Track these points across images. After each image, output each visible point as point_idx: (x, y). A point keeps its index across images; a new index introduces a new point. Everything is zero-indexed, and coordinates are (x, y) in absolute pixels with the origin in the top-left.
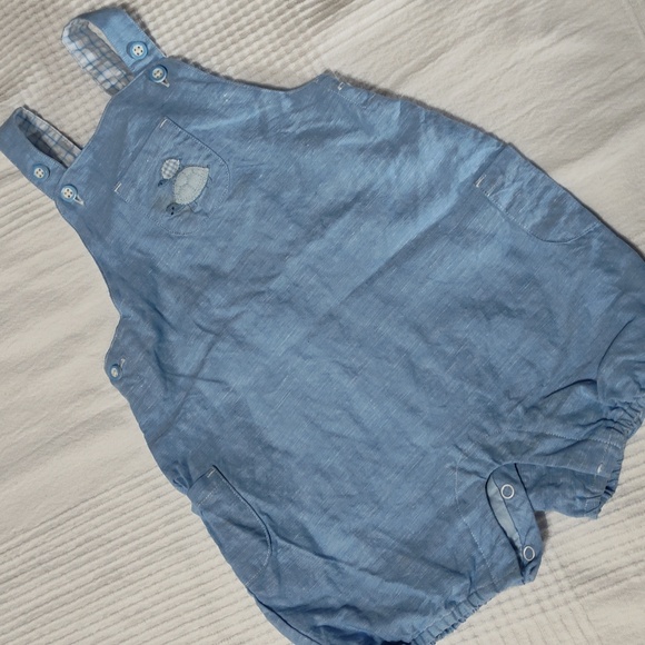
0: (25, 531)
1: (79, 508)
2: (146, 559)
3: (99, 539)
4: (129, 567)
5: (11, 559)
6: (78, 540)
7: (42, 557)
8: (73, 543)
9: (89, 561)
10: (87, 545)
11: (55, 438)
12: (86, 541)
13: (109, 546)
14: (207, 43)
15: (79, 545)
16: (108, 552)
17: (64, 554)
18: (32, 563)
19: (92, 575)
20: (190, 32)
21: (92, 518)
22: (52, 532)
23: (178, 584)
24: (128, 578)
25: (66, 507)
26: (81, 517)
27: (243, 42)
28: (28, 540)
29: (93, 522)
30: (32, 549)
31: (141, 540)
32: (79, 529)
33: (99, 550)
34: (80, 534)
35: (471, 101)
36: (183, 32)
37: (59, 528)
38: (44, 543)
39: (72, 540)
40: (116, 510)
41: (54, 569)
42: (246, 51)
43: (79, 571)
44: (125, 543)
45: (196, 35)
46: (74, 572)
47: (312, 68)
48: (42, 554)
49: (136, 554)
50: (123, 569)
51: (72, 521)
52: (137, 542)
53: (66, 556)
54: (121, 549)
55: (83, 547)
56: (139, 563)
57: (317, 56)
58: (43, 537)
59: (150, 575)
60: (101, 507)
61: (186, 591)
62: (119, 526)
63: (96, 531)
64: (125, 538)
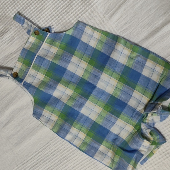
0: (36, 152)
1: (50, 143)
2: (72, 153)
3: (58, 150)
4: (68, 156)
5: (34, 160)
6: (51, 152)
7: (42, 158)
8: (50, 153)
9: (56, 157)
10: (54, 152)
11: (39, 125)
12: (54, 151)
13: (61, 151)
14: (62, 6)
15: (52, 153)
16: (61, 153)
17: (48, 156)
18: (39, 160)
19: (58, 160)
20: (56, 4)
21: (54, 145)
22: (44, 151)
23: (83, 158)
24: (68, 159)
25: (46, 143)
26: (51, 145)
27: (72, 4)
28: (37, 154)
29: (55, 146)
30: (39, 156)
31: (70, 148)
32: (51, 148)
33: (58, 153)
34: (52, 150)
35: (141, 9)
36: (54, 4)
37: (45, 149)
38: (42, 154)
39: (50, 152)
40: (61, 141)
41: (46, 161)
42: (73, 6)
43: (54, 160)
44: (65, 150)
45: (58, 4)
46: (52, 160)
47: (93, 8)
48: (42, 157)
49: (69, 152)
50: (66, 157)
51: (49, 147)
52: (69, 149)
53: (49, 157)
54: (65, 152)
55: (54, 153)
56: (70, 154)
57: (94, 4)
58: (41, 153)
59: (74, 157)
60: (56, 141)
61: (86, 159)
62: (63, 145)
63: (56, 148)
64: (65, 148)
